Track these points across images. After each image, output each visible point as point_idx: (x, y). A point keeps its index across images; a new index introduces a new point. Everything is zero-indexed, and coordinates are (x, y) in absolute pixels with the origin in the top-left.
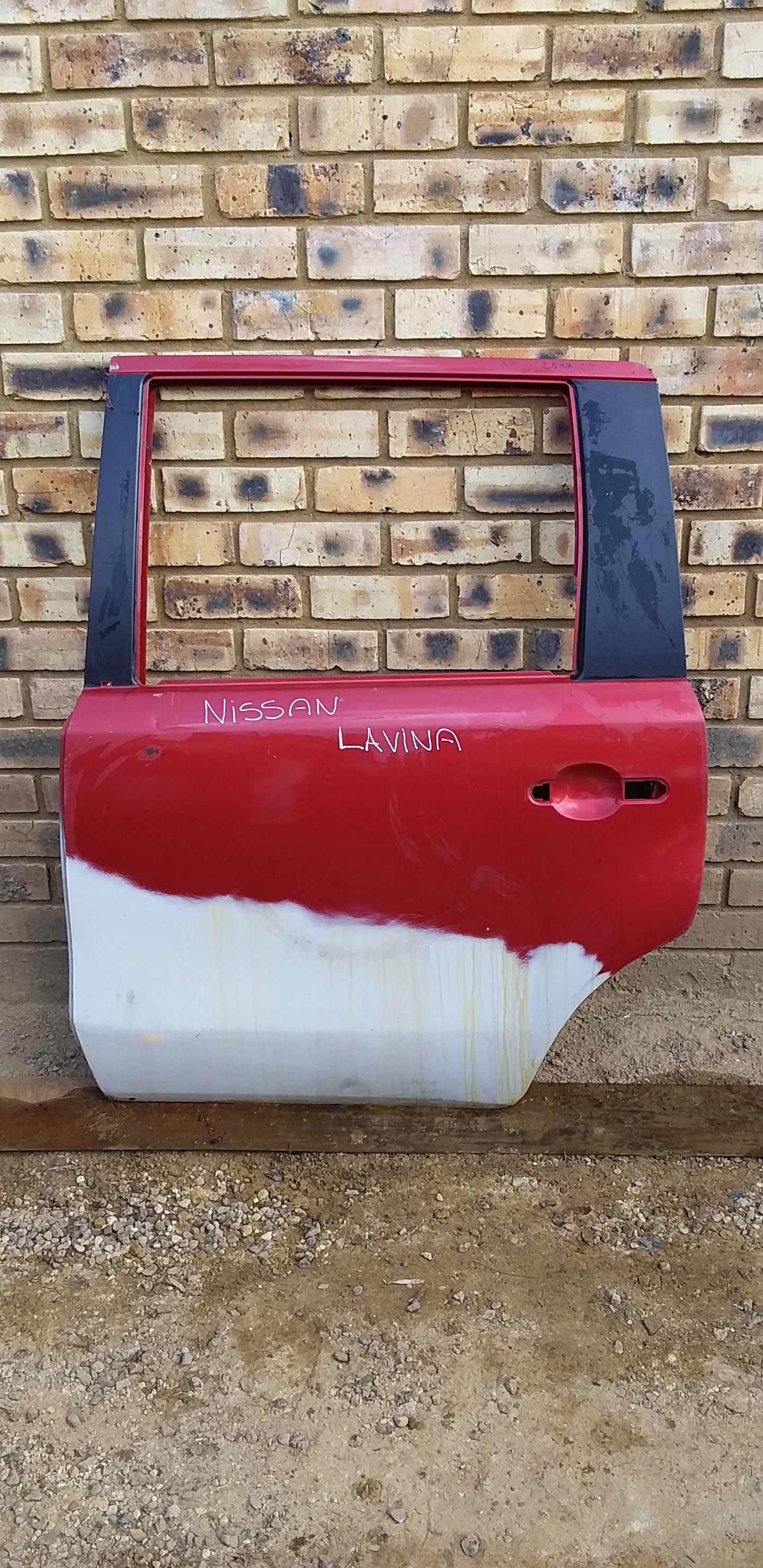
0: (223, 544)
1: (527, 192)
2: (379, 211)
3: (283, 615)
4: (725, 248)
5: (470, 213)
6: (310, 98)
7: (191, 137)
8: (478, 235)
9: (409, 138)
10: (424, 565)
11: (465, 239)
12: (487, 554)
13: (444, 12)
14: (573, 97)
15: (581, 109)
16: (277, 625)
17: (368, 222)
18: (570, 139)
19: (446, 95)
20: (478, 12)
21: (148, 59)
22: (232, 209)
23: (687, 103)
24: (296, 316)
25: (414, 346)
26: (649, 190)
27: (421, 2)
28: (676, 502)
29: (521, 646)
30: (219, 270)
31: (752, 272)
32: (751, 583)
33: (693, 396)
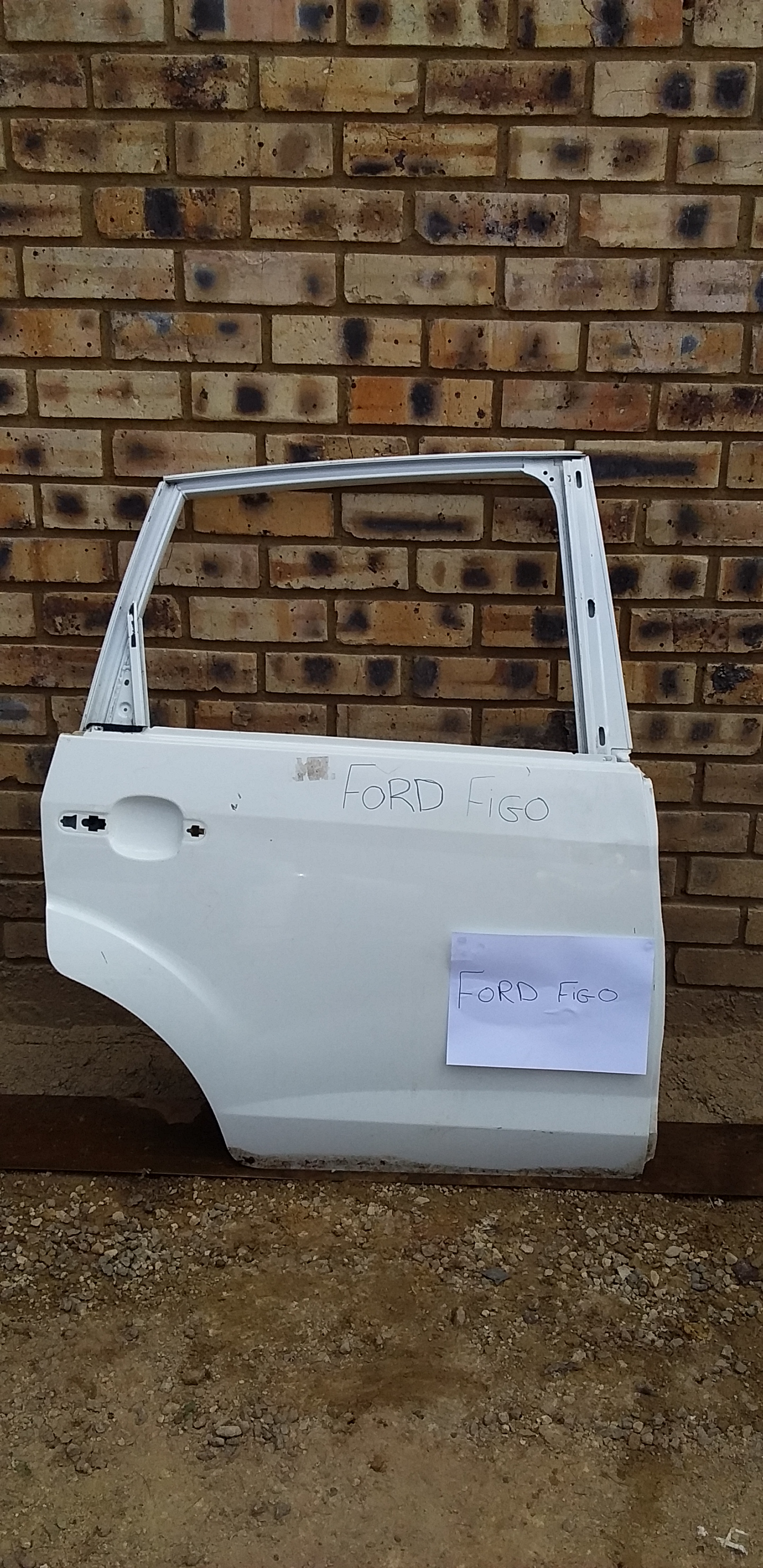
0: (101, 562)
1: (401, 223)
2: (255, 237)
3: (162, 634)
4: (596, 285)
5: (345, 242)
6: (186, 123)
7: (69, 158)
8: (353, 264)
9: (285, 164)
10: (302, 589)
11: (340, 267)
12: (364, 581)
13: (319, 42)
14: (445, 131)
15: (454, 142)
16: (156, 645)
17: (246, 248)
18: (444, 173)
19: (321, 125)
20: (352, 43)
21: (27, 81)
22: (110, 230)
23: (559, 139)
24: (173, 338)
25: (291, 372)
26: (521, 225)
27: (295, 32)
28: (550, 534)
29: (399, 673)
30: (96, 290)
31: (623, 309)
32: (625, 617)
33: (567, 430)
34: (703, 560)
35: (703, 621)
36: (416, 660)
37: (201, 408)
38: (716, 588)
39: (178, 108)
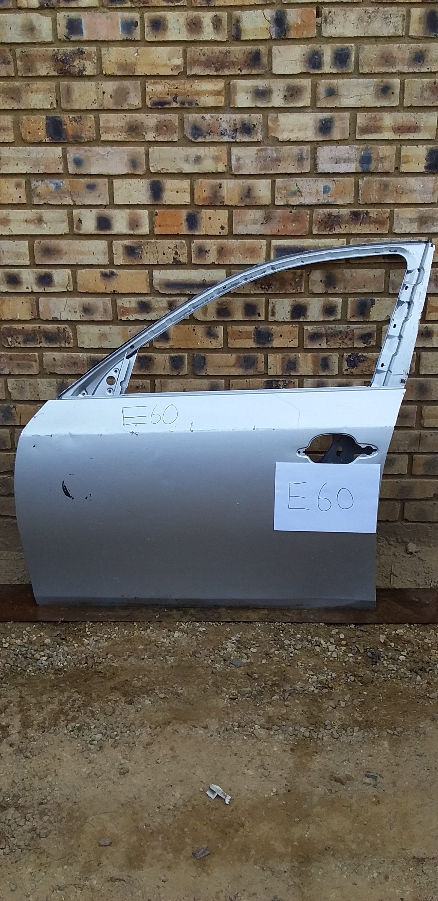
0: (31, 309)
1: (177, 131)
2: (103, 140)
3: (63, 345)
4: (278, 160)
5: (149, 141)
6: (65, 83)
7: (6, 102)
8: (153, 153)
9: (116, 103)
10: (134, 320)
11: (147, 154)
13: (131, 40)
14: (198, 83)
15: (202, 89)
16: (61, 351)
17: (99, 145)
18: (198, 104)
19: (134, 82)
20: (148, 40)
22: (29, 138)
23: (256, 86)
24: (63, 192)
25: (124, 208)
26: (238, 130)
27: (119, 35)
28: (261, 289)
29: (186, 363)
30: (23, 169)
31: (293, 172)
32: (301, 331)
33: (267, 235)
34: (338, 301)
35: (341, 332)
36: (195, 356)
37: (79, 228)
38: (347, 315)
39: (61, 75)
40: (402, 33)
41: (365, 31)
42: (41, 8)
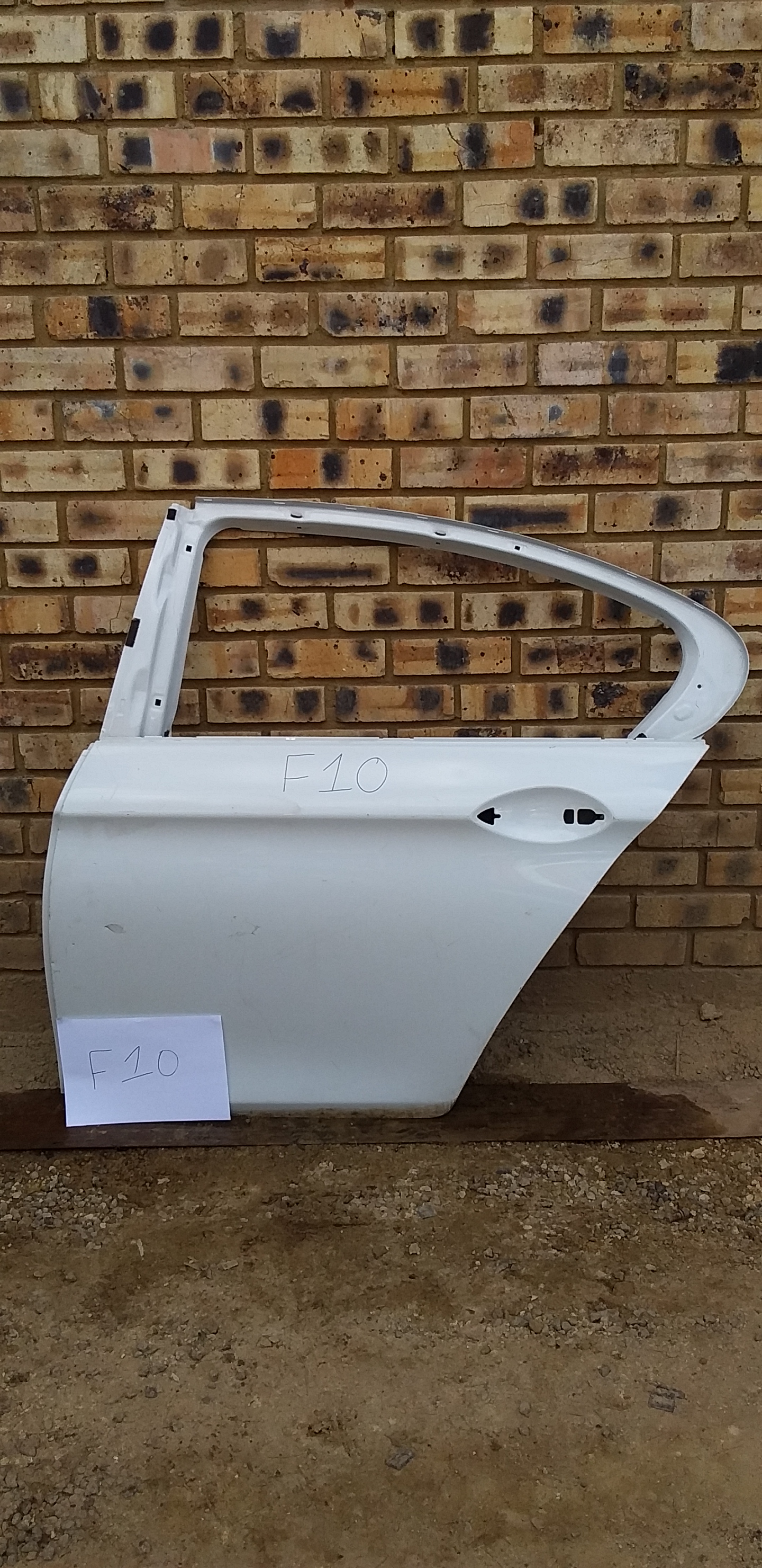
0: (59, 614)
1: (307, 319)
2: (184, 334)
4: (475, 366)
5: (260, 336)
6: (122, 242)
7: (22, 274)
8: (268, 355)
9: (206, 275)
10: (236, 632)
11: (257, 358)
12: (289, 622)
13: (230, 173)
14: (341, 242)
15: (348, 251)
16: (110, 685)
17: (177, 344)
18: (341, 277)
19: (236, 240)
20: (259, 172)
22: (59, 333)
23: (436, 246)
24: (117, 421)
25: (219, 447)
26: (409, 318)
27: (212, 164)
28: (448, 577)
29: (323, 701)
30: (49, 383)
31: (498, 385)
32: (516, 646)
33: (456, 488)
34: (578, 595)
35: (582, 647)
37: (142, 479)
38: (591, 619)
39: (114, 229)
40: (675, 158)
41: (615, 156)
42: (82, 121)
